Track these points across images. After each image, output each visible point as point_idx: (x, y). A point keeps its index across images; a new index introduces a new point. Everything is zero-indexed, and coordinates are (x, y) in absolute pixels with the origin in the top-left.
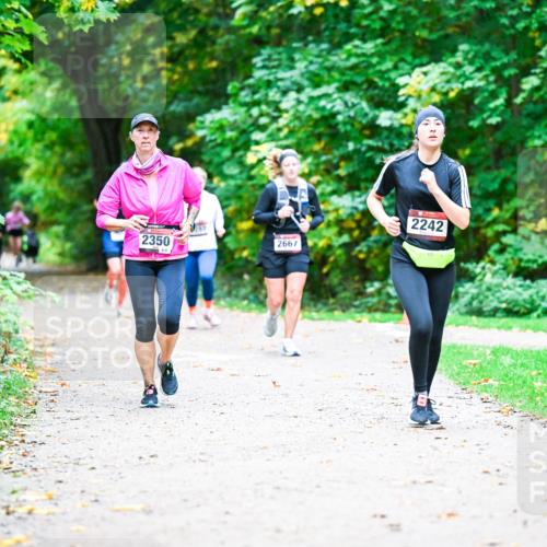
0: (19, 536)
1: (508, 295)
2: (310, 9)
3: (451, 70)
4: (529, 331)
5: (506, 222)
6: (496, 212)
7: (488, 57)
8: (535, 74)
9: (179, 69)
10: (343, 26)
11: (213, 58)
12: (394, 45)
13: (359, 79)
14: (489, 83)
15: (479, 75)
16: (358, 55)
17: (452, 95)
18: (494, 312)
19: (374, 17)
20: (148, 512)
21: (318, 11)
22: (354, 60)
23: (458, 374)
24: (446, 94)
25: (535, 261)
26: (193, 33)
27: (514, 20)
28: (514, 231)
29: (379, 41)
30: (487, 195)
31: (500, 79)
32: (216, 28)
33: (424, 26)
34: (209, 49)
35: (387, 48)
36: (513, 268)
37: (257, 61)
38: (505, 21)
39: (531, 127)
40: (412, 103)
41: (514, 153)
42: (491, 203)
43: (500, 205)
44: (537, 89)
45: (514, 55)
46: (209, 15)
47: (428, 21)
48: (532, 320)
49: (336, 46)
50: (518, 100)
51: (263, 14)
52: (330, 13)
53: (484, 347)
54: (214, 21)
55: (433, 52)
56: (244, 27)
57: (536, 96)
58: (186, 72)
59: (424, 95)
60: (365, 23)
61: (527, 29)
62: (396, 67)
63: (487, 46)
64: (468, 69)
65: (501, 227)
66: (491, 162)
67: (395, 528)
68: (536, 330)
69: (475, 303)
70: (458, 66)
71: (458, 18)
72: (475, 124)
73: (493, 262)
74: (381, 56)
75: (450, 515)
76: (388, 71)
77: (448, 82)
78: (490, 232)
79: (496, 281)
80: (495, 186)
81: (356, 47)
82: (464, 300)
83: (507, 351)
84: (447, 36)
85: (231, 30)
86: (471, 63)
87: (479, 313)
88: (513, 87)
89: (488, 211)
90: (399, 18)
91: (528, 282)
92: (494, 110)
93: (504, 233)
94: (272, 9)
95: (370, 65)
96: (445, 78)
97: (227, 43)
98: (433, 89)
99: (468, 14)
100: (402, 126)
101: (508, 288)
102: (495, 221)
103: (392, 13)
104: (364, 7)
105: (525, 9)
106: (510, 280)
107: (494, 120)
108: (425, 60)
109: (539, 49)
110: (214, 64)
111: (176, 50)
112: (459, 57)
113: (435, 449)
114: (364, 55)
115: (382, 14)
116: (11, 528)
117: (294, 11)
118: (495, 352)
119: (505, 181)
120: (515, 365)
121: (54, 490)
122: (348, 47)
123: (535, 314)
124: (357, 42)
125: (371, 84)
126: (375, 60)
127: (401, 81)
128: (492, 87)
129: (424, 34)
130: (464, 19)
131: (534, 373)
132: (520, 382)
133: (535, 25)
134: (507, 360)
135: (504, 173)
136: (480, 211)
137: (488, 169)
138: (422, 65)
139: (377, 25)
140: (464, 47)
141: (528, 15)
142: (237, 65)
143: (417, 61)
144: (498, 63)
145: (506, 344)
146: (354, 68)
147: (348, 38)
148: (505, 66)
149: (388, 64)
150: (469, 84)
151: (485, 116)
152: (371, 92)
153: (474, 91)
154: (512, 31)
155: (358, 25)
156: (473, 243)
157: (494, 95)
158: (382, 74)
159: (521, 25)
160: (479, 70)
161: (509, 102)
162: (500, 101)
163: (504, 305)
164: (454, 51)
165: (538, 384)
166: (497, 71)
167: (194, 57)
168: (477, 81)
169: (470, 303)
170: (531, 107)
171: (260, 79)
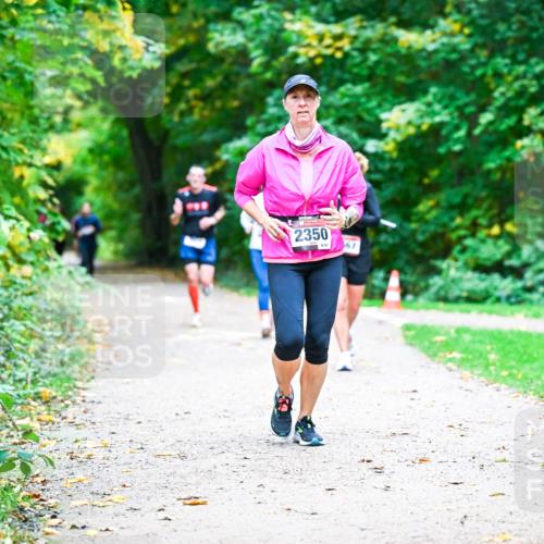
0: (80, 476)
1: (468, 285)
2: (312, 60)
3: (423, 108)
4: (485, 316)
5: (466, 228)
6: (458, 221)
7: (452, 98)
8: (490, 112)
9: (209, 107)
10: (337, 73)
11: (235, 97)
12: (379, 88)
13: (351, 115)
14: (453, 118)
15: (446, 112)
16: (350, 96)
17: (424, 127)
18: (457, 300)
19: (363, 65)
20: (183, 457)
21: (319, 61)
22: (346, 100)
23: (429, 348)
24: (419, 127)
25: (489, 259)
26: (219, 79)
27: (473, 68)
28: (473, 235)
29: (367, 85)
30: (451, 207)
31: (462, 115)
32: (238, 74)
33: (402, 73)
34: (232, 91)
35: (373, 90)
36: (472, 264)
37: (270, 100)
38: (466, 69)
39: (486, 153)
40: (392, 134)
41: (472, 173)
42: (454, 213)
43: (462, 215)
44: (491, 123)
45: (473, 97)
46: (232, 64)
47: (405, 68)
48: (487, 306)
49: (333, 88)
50: (477, 131)
51: (275, 63)
52: (328, 63)
53: (450, 327)
54: (236, 68)
55: (409, 93)
56: (260, 74)
57: (491, 128)
58: (213, 109)
59: (402, 128)
60: (355, 70)
61: (483, 76)
62: (380, 105)
63: (451, 89)
64: (437, 107)
65: (462, 232)
66: (455, 181)
67: (379, 470)
68: (490, 313)
69: (442, 293)
70: (429, 105)
71: (430, 67)
72: (442, 150)
73: (456, 260)
74: (368, 96)
75: (422, 460)
76: (373, 108)
77: (422, 117)
78: (454, 236)
79: (458, 274)
80: (457, 200)
81: (348, 90)
82: (433, 290)
83: (467, 330)
84: (420, 82)
85: (250, 76)
86: (439, 102)
87: (445, 300)
88: (472, 121)
89: (452, 219)
90: (382, 66)
91: (483, 276)
92: (457, 141)
93: (464, 237)
94: (282, 59)
95: (359, 104)
96: (418, 114)
97: (246, 87)
98: (409, 123)
99: (437, 64)
100: (384, 152)
101: (469, 280)
102: (458, 228)
103: (377, 63)
104: (353, 57)
105: (483, 59)
106: (470, 274)
107: (457, 148)
108: (402, 99)
109: (492, 91)
110: (235, 104)
111: (206, 92)
112: (430, 98)
113: (410, 407)
114: (355, 96)
115: (370, 63)
116: (74, 470)
117: (300, 60)
118: (458, 331)
119: (466, 196)
120: (473, 342)
121: (108, 440)
122: (342, 89)
123: (489, 301)
124: (349, 86)
125: (360, 119)
126: (363, 100)
127: (383, 116)
128: (456, 121)
129: (401, 79)
130: (434, 68)
131: (489, 348)
132: (477, 354)
133: (490, 72)
134: (467, 338)
135: (465, 189)
136: (445, 219)
137: (452, 186)
138: (400, 103)
139: (365, 72)
140: (433, 90)
141: (485, 64)
142: (254, 103)
143: (397, 101)
144: (460, 103)
145: (466, 325)
146: (347, 106)
147: (342, 82)
148: (466, 105)
149: (373, 103)
150: (438, 119)
151: (450, 144)
152: (360, 125)
153: (442, 124)
154: (471, 78)
155: (350, 72)
156: (440, 245)
157: (457, 128)
158: (369, 111)
159: (479, 72)
160: (446, 107)
161: (469, 134)
162: (462, 133)
163: (465, 294)
164: (425, 92)
165: (492, 357)
166: (460, 109)
167: (220, 97)
168: (443, 117)
169: (438, 291)
170: (486, 137)
171: (273, 116)
